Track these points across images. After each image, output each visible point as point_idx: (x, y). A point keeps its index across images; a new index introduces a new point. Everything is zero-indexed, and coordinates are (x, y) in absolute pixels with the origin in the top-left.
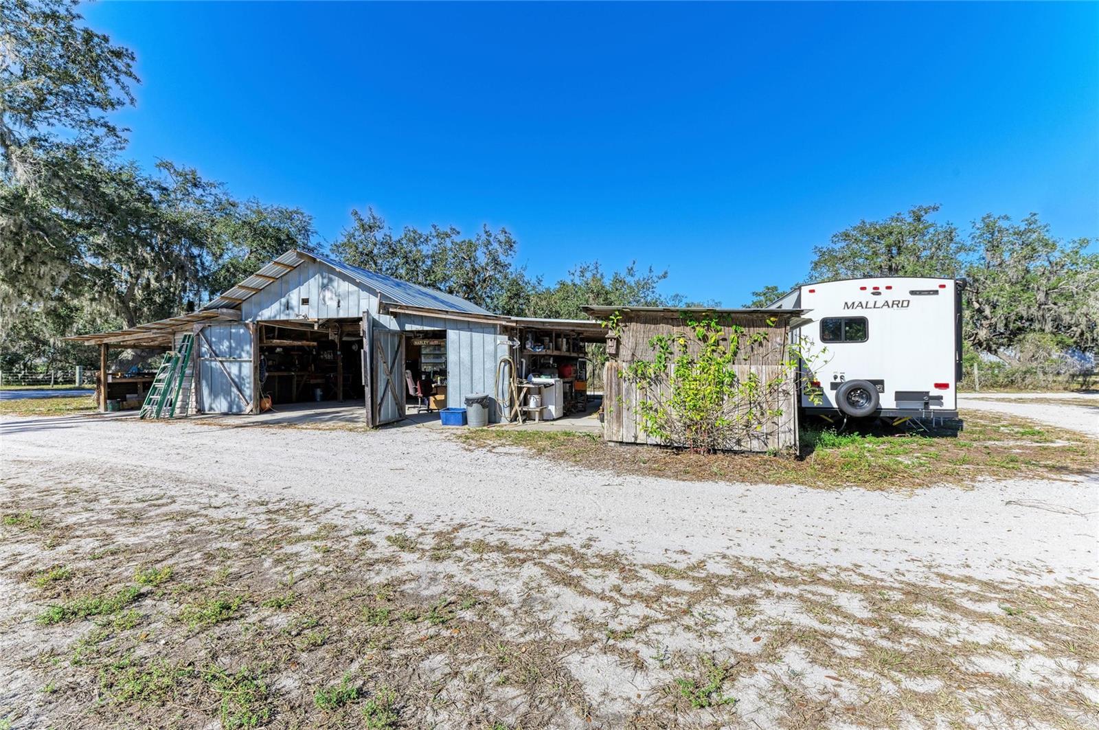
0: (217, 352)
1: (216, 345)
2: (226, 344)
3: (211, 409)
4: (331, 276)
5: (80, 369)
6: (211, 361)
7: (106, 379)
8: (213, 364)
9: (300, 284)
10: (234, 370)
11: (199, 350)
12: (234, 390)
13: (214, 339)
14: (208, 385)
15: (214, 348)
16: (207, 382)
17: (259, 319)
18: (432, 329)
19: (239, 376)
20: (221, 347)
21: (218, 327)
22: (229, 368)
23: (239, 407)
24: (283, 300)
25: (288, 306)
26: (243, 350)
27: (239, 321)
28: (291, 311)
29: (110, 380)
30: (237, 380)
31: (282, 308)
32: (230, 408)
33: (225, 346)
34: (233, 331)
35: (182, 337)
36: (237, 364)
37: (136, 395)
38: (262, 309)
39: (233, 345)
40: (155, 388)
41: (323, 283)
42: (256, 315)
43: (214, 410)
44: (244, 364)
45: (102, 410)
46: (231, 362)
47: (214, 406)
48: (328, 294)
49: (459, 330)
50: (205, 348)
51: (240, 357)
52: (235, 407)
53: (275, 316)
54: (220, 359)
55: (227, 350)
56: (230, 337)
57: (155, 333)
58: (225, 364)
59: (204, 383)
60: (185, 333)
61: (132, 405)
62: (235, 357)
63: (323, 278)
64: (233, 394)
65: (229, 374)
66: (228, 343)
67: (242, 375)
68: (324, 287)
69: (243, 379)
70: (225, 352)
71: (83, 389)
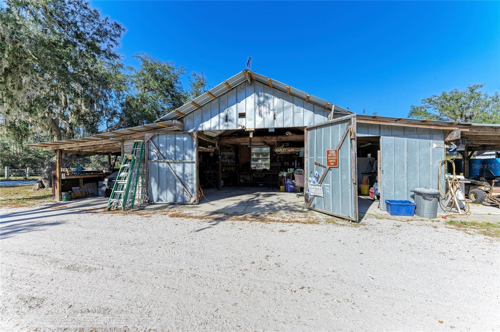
0: (165, 155)
1: (163, 149)
2: (172, 149)
3: (159, 199)
4: (266, 94)
5: (7, 168)
6: (159, 162)
7: (60, 176)
8: (161, 165)
9: (237, 101)
10: (179, 169)
11: (149, 154)
12: (179, 185)
13: (161, 145)
14: (156, 181)
15: (162, 152)
16: (155, 178)
17: (200, 129)
18: (367, 135)
19: (183, 174)
20: (168, 151)
21: (165, 136)
22: (174, 168)
23: (183, 198)
24: (222, 115)
25: (227, 119)
26: (186, 154)
27: (183, 131)
28: (230, 123)
29: (63, 177)
30: (181, 177)
31: (221, 120)
32: (175, 198)
33: (171, 150)
34: (177, 138)
35: (133, 144)
36: (181, 165)
37: (78, 188)
38: (202, 121)
39: (178, 150)
40: (117, 184)
41: (259, 101)
42: (198, 127)
43: (162, 200)
44: (187, 164)
45: (57, 200)
46: (175, 163)
47: (161, 197)
48: (264, 109)
49: (394, 136)
50: (154, 152)
51: (184, 159)
52: (180, 198)
53: (215, 127)
54: (168, 161)
55: (173, 154)
56: (175, 143)
57: (112, 140)
58: (171, 165)
59: (153, 180)
60: (135, 141)
61: (77, 195)
62: (180, 159)
63: (259, 96)
64: (177, 188)
65: (175, 172)
66: (173, 149)
67: (186, 173)
68: (260, 104)
69: (187, 176)
70: (171, 155)
71: (10, 180)
